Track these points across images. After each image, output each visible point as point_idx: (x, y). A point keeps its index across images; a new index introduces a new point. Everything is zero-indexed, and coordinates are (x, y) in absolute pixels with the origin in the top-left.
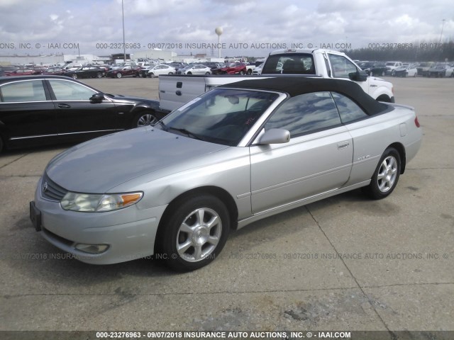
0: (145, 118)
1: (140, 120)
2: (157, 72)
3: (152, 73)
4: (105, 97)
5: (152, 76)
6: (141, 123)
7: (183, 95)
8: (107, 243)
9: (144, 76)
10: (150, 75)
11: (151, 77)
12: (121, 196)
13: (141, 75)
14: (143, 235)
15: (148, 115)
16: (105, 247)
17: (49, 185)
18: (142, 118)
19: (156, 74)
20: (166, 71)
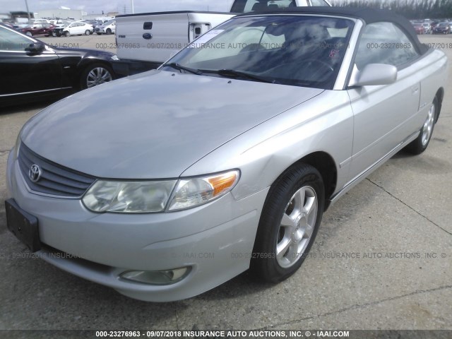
0: (96, 72)
1: (90, 75)
2: (73, 30)
3: (67, 31)
4: (46, 47)
5: (67, 34)
6: (91, 79)
7: (154, 37)
8: (186, 264)
9: (59, 35)
10: (65, 34)
11: (66, 36)
12: (207, 179)
13: (54, 34)
14: (241, 241)
15: (98, 69)
16: (184, 271)
17: (44, 170)
18: (92, 72)
19: (71, 32)
20: (81, 30)
